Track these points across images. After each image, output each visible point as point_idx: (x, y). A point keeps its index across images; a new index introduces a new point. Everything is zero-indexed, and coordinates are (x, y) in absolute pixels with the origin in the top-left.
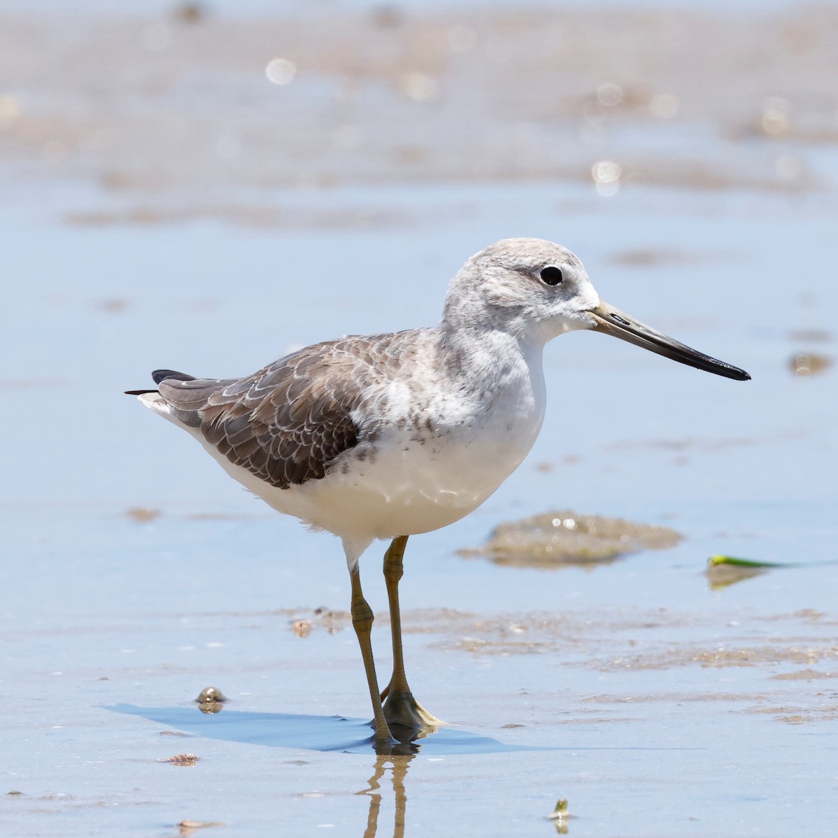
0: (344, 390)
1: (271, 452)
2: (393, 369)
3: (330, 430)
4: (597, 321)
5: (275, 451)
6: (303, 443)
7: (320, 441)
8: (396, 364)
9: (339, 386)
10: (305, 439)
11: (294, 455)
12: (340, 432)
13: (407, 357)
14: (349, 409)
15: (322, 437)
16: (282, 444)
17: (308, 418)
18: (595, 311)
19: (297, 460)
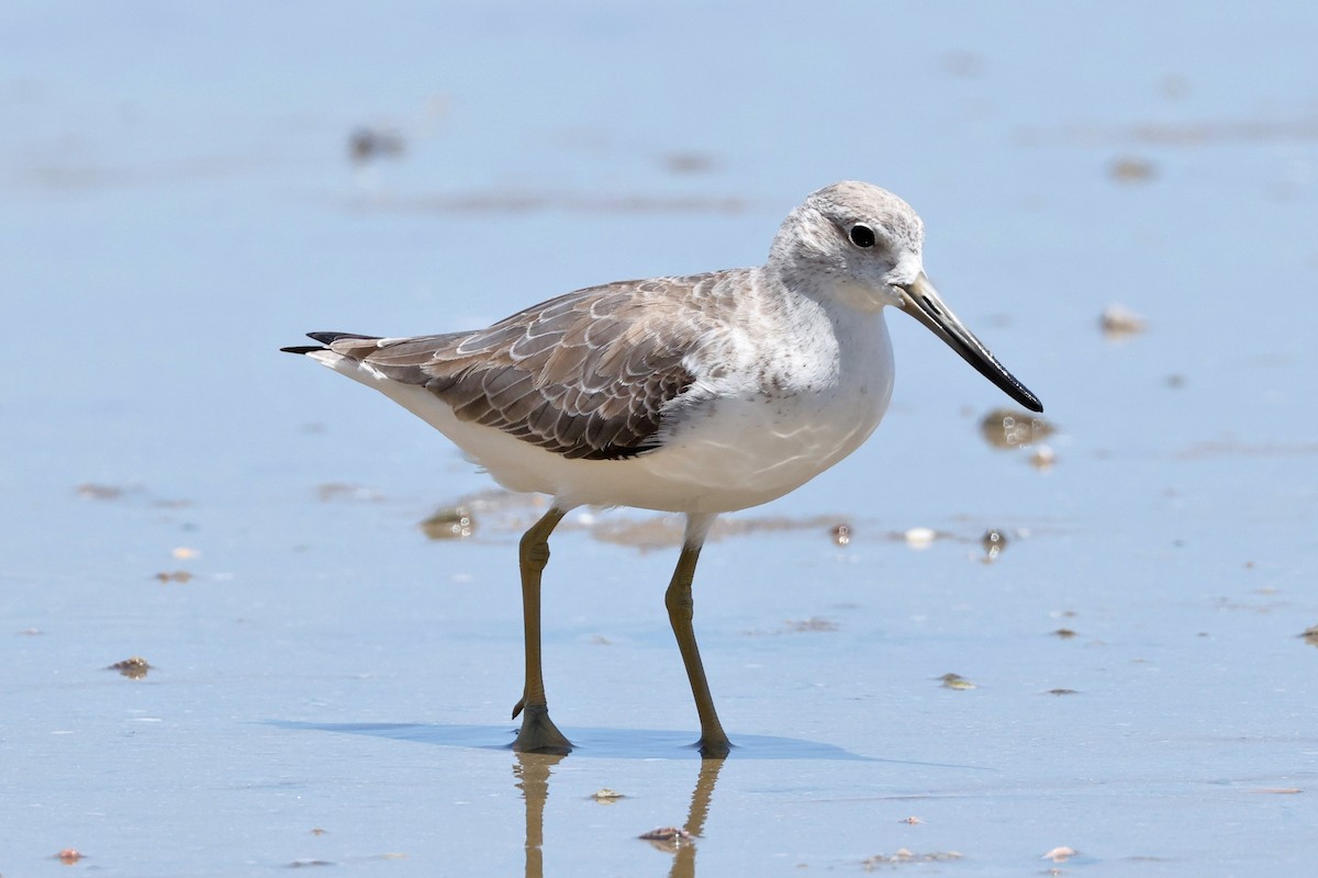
0: (674, 332)
1: (564, 407)
2: (727, 310)
3: (656, 380)
4: (905, 300)
5: (571, 406)
6: (616, 395)
7: (641, 393)
8: (730, 303)
9: (665, 329)
10: (618, 391)
11: (601, 409)
12: (670, 382)
13: (743, 293)
14: (681, 354)
15: (645, 389)
16: (582, 398)
17: (624, 370)
18: (907, 288)
19: (605, 416)
